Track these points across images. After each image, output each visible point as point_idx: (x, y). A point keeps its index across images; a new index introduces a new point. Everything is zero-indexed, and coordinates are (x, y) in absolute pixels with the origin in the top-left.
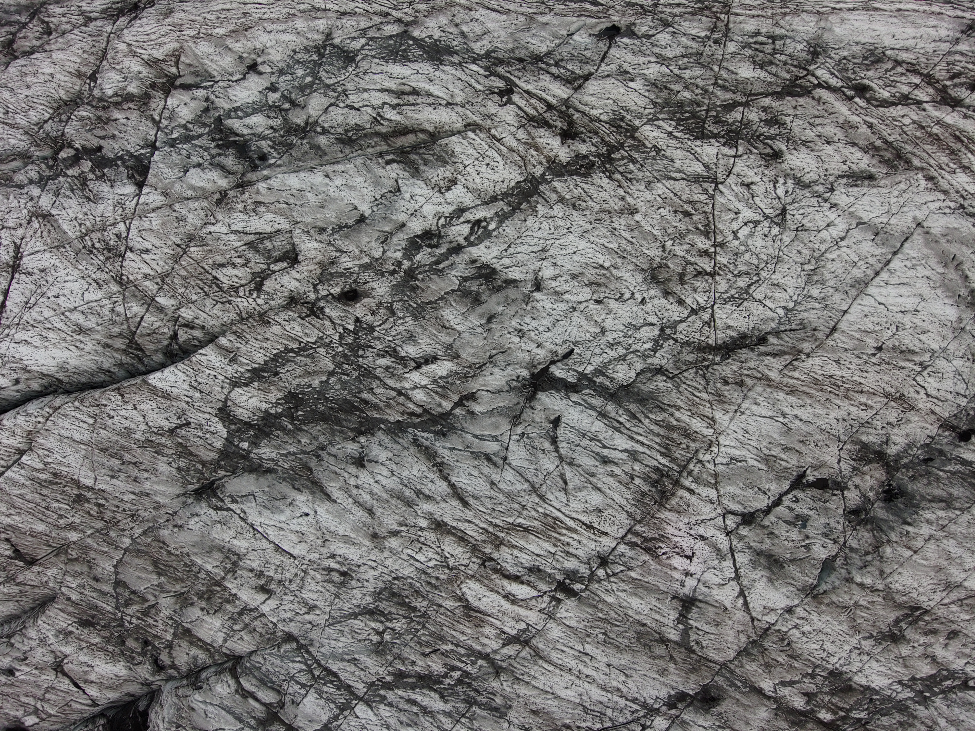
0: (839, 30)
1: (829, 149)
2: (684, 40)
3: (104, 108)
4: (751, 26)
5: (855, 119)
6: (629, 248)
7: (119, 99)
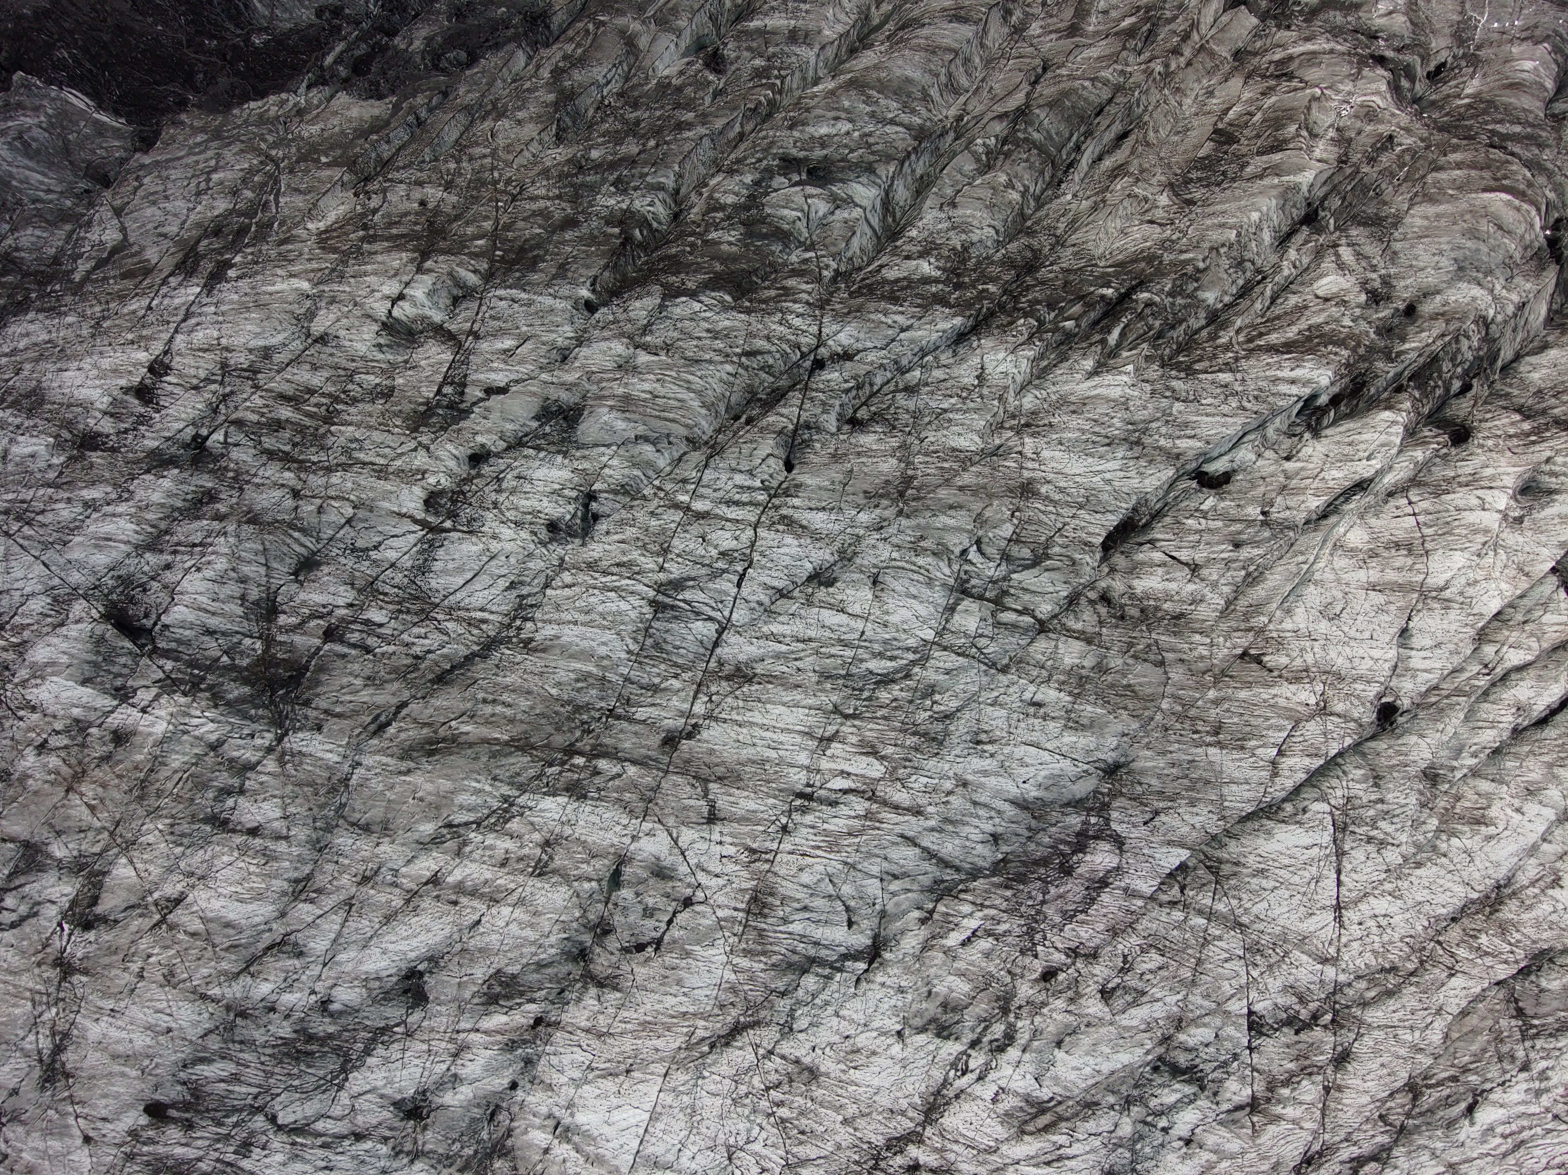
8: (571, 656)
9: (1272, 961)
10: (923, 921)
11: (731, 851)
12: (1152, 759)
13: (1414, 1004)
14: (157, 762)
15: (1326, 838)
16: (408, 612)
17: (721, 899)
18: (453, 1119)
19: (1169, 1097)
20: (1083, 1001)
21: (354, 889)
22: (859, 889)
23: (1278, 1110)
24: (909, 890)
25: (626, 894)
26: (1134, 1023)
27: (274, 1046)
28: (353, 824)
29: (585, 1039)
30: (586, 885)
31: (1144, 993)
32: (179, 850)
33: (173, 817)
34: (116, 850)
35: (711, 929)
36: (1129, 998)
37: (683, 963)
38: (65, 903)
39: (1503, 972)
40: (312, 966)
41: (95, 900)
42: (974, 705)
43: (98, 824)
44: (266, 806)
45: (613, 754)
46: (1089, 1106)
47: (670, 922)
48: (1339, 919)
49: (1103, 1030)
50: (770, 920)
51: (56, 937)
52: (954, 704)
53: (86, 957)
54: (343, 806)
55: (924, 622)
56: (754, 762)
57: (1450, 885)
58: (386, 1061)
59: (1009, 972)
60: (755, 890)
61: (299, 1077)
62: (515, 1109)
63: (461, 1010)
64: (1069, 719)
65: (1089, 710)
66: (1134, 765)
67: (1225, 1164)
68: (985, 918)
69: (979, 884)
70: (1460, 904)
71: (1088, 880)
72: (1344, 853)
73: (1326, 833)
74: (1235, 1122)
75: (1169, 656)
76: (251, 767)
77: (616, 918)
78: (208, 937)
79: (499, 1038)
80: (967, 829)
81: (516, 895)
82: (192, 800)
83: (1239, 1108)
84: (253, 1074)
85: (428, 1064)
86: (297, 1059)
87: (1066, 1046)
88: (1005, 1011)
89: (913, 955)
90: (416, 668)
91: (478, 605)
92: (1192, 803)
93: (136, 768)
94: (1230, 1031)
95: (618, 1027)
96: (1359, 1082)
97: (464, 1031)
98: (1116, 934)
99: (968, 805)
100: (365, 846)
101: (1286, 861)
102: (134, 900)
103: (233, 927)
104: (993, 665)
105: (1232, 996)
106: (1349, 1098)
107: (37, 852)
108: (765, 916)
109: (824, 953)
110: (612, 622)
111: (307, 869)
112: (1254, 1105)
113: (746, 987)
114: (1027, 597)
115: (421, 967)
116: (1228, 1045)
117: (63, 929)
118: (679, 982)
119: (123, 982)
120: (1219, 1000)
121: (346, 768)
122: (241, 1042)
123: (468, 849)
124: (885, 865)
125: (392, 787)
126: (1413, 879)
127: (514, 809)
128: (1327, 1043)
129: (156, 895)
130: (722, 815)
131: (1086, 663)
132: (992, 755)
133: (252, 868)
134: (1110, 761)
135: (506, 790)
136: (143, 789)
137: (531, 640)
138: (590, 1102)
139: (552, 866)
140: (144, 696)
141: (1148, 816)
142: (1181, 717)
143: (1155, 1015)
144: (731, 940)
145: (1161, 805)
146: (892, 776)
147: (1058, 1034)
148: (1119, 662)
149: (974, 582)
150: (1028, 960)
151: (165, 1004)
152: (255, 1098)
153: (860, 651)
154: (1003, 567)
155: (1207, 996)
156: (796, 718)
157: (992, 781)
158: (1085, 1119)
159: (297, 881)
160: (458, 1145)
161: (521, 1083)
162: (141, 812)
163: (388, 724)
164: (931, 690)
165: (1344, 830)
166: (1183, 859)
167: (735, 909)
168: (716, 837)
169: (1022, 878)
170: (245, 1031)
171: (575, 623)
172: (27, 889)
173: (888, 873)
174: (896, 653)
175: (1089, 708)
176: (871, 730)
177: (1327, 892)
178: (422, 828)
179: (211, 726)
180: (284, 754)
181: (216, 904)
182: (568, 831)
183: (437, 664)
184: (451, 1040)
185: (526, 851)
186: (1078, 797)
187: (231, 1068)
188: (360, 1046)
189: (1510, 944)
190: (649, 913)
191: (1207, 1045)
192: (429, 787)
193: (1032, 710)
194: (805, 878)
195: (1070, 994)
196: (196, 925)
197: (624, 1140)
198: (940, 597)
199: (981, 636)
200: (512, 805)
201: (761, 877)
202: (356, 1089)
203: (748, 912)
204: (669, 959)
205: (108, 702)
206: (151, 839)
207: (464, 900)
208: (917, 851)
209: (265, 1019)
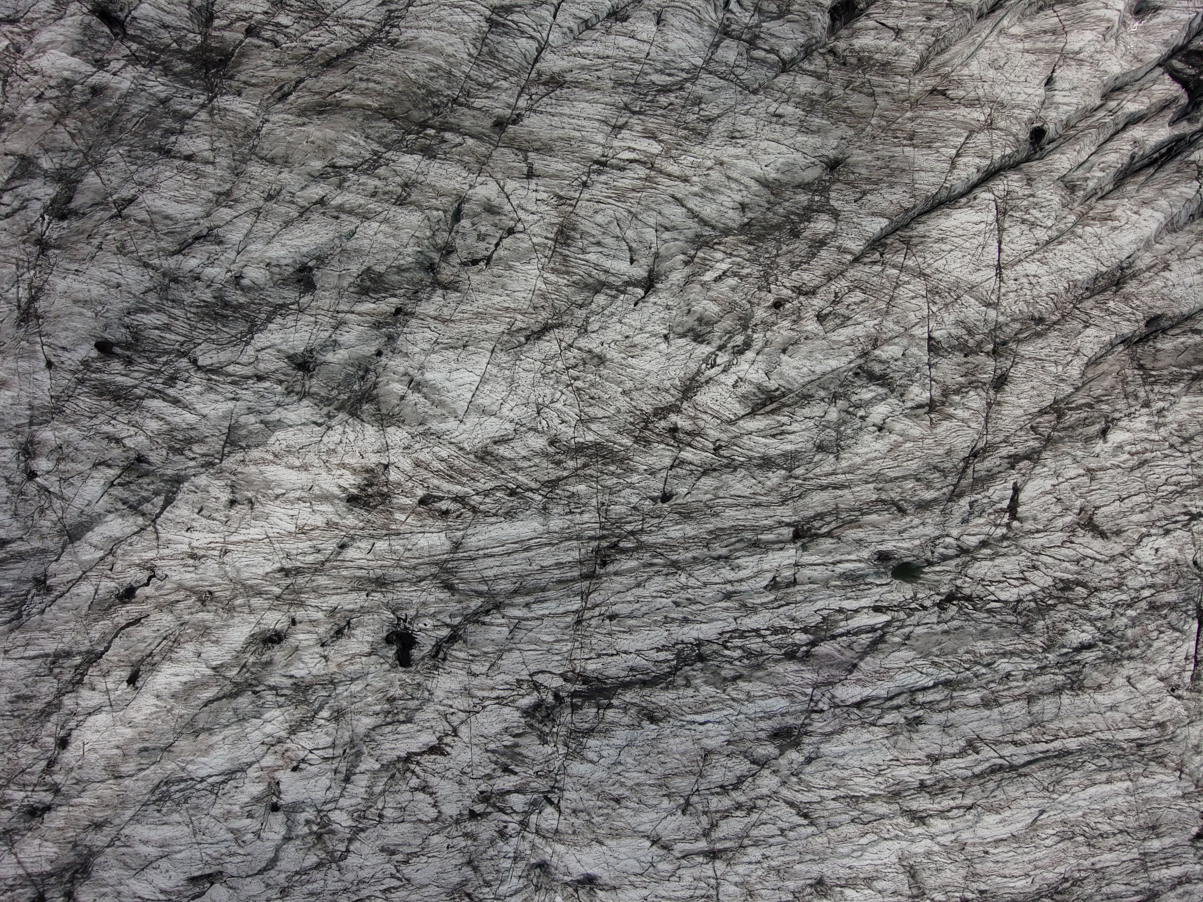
0: (535, 525)
1: (524, 453)
2: (622, 500)
3: (972, 382)
4: (586, 517)
5: (513, 475)
6: (620, 371)
7: (964, 390)
8: (426, 52)
9: (948, 301)
10: (686, 263)
11: (545, 196)
12: (863, 155)
13: (1057, 344)
14: (122, 108)
15: (991, 217)
16: (307, 18)
17: (536, 229)
18: (332, 372)
19: (866, 395)
20: (803, 322)
21: (261, 203)
22: (640, 234)
23: (951, 410)
24: (676, 240)
25: (465, 223)
26: (842, 338)
27: (198, 307)
28: (262, 158)
29: (432, 324)
30: (435, 213)
31: (849, 318)
32: (133, 168)
33: (130, 145)
34: (87, 166)
35: (528, 251)
36: (838, 321)
37: (507, 273)
38: (47, 201)
39: (1126, 329)
40: (229, 251)
41: (70, 199)
42: (730, 114)
43: (76, 147)
44: (198, 140)
45: (456, 129)
46: (806, 398)
47: (497, 245)
48: (999, 274)
49: (818, 342)
50: (572, 249)
51: (39, 224)
52: (716, 112)
53: (60, 238)
54: (255, 147)
55: (695, 52)
56: (562, 139)
57: (1085, 258)
58: (283, 327)
59: (749, 302)
60: (561, 225)
61: (216, 333)
62: (380, 370)
63: (340, 296)
64: (802, 126)
65: (817, 121)
66: (849, 160)
67: (908, 445)
68: (733, 263)
69: (730, 239)
70: (1093, 274)
71: (811, 240)
72: (1004, 230)
73: (991, 214)
74: (917, 416)
75: (878, 90)
76: (188, 117)
77: (457, 241)
78: (152, 225)
79: (369, 318)
80: (721, 198)
81: (382, 216)
82: (145, 135)
83: (920, 406)
84: (180, 326)
85: (314, 331)
86: (215, 319)
87: (789, 352)
88: (745, 328)
89: (678, 286)
90: (311, 57)
91: (359, 15)
92: (891, 186)
93: (106, 111)
94: (914, 350)
95: (458, 316)
96: (1014, 399)
97: (342, 312)
98: (831, 279)
99: (723, 179)
100: (270, 173)
101: (961, 232)
102: (98, 199)
103: (171, 219)
104: (747, 88)
105: (916, 324)
106: (1006, 410)
107: (30, 163)
108: (569, 246)
109: (612, 279)
110: (458, 29)
111: (227, 187)
112: (931, 406)
113: (553, 296)
114: (773, 40)
115: (310, 264)
116: (912, 360)
117: (44, 219)
118: (503, 287)
119: (86, 252)
120: (906, 325)
121: (258, 123)
122: (173, 301)
123: (347, 184)
124: (660, 218)
125: (291, 134)
126: (1056, 251)
127: (381, 161)
128: (989, 366)
129: (115, 197)
130: (538, 173)
131: (816, 91)
132: (743, 146)
133: (187, 181)
134: (831, 156)
135: (375, 146)
136: (110, 126)
137: (397, 40)
138: (436, 366)
139: (409, 200)
140: (115, 65)
141: (858, 195)
142: (884, 130)
143: (857, 334)
144: (543, 260)
145: (868, 187)
146: (667, 154)
147: (784, 344)
148: (841, 92)
149: (733, 27)
150: (763, 294)
151: (116, 266)
152: (182, 345)
153: (646, 66)
154: (756, 17)
155: (897, 323)
156: (596, 110)
157: (742, 163)
158: (802, 407)
159: (220, 194)
160: (335, 392)
161: (385, 352)
162: (107, 141)
163: (290, 94)
164: (698, 101)
165: (1004, 213)
166: (883, 225)
167: (546, 238)
168: (533, 186)
169: (760, 238)
170: (176, 293)
171: (430, 28)
172: (20, 190)
173: (661, 225)
174: (673, 71)
175: (817, 120)
176: (652, 123)
177: (991, 254)
178: (313, 164)
179: (161, 88)
180: (213, 109)
181: (159, 203)
182: (421, 178)
183: (326, 53)
184: (332, 317)
185: (390, 188)
186: (806, 181)
187: (165, 319)
188: (263, 316)
189: (1132, 308)
190: (481, 237)
191: (896, 360)
192: (318, 134)
193: (774, 119)
194: (599, 218)
195: (794, 317)
196: (144, 216)
197: (459, 392)
198: (707, 35)
199: (738, 66)
200: (380, 157)
201: (565, 216)
202: (260, 345)
203: (556, 241)
204: (495, 270)
205: (89, 69)
206: (114, 159)
207: (344, 216)
208: (684, 210)
209: (192, 285)
